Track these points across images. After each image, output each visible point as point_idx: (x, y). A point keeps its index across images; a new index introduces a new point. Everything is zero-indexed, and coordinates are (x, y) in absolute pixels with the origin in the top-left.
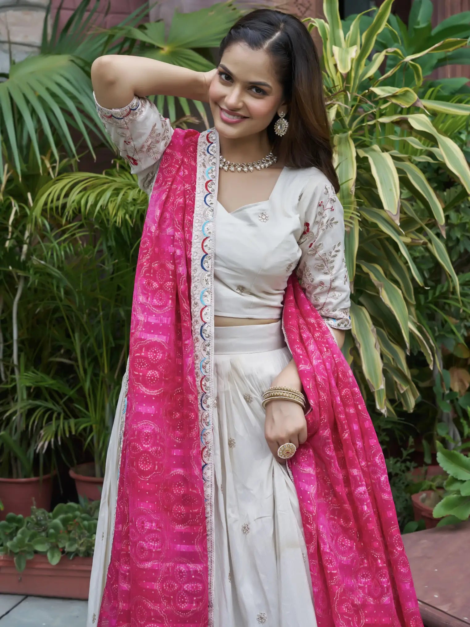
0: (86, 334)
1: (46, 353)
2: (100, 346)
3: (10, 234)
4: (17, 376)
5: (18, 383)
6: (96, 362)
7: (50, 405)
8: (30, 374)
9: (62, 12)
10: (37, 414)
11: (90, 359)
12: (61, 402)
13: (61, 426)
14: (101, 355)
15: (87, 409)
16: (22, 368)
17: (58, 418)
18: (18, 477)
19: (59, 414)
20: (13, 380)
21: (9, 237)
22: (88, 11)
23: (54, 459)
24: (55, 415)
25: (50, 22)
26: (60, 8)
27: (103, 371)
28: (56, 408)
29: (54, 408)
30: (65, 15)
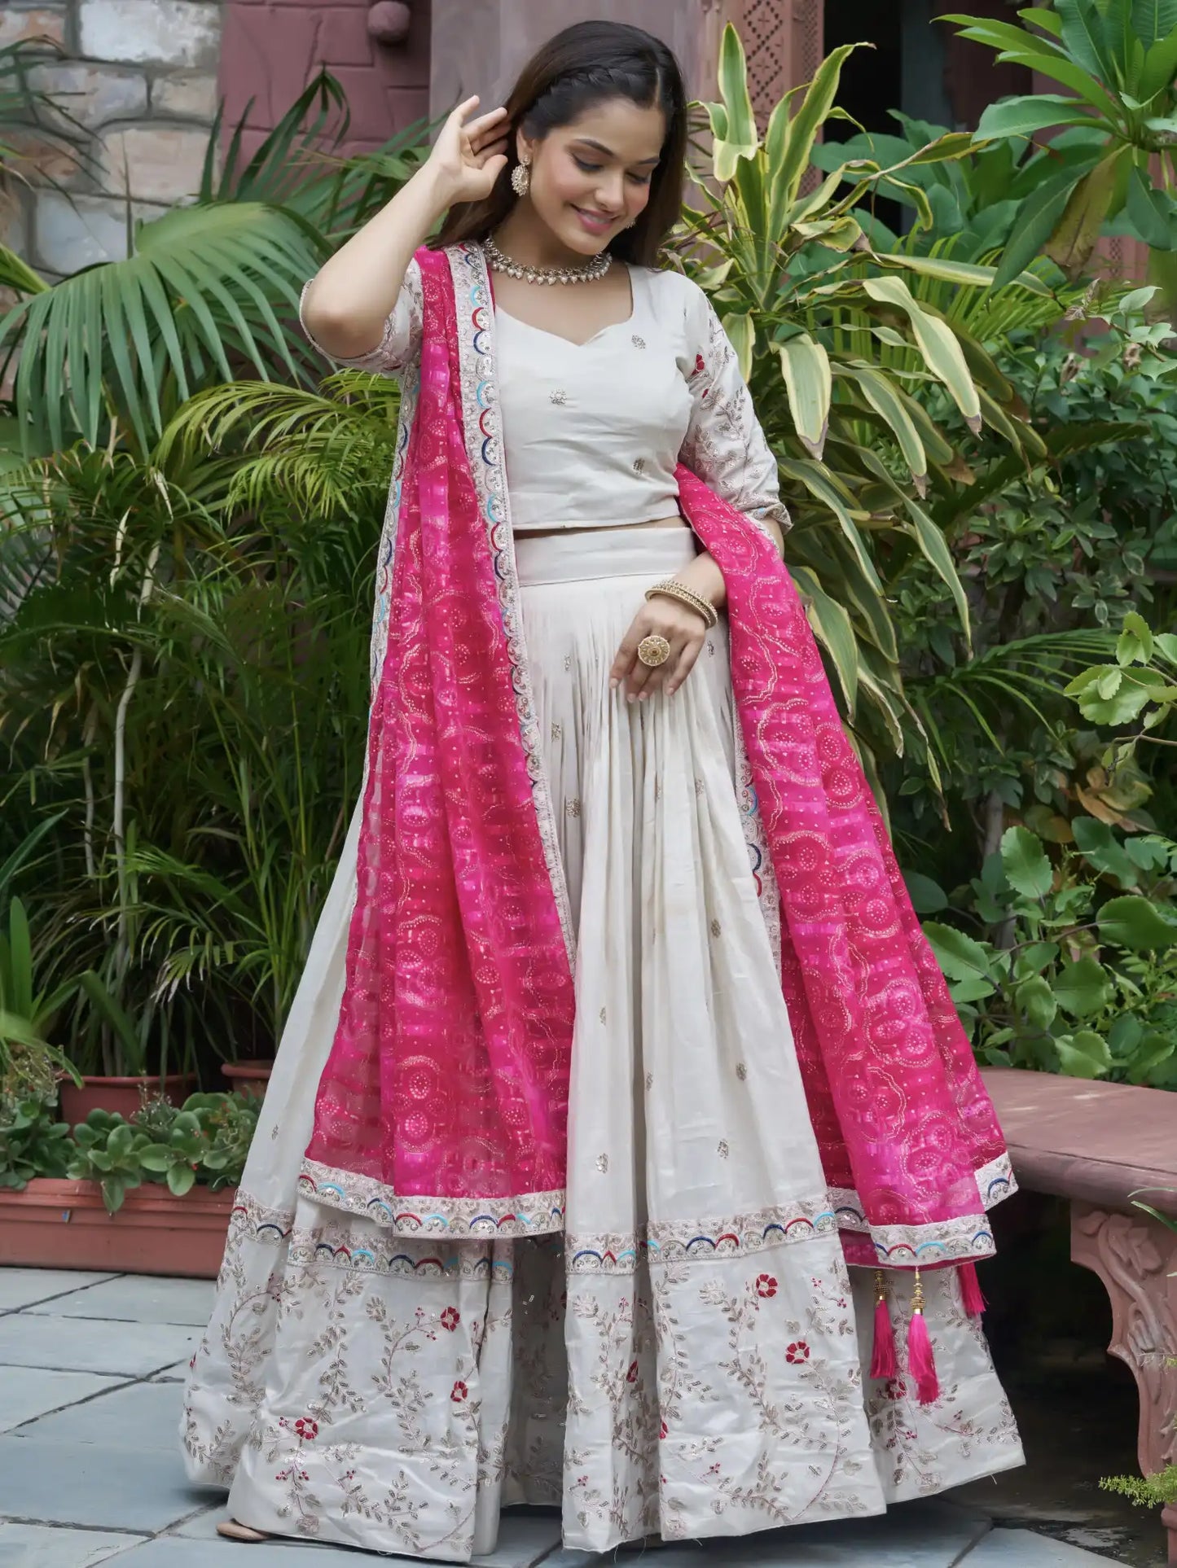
0: (263, 773)
1: (182, 818)
2: (293, 803)
3: (118, 557)
4: (119, 856)
5: (121, 871)
6: (283, 834)
7: (186, 916)
8: (148, 855)
9: (245, 133)
10: (158, 926)
11: (271, 831)
12: (207, 913)
13: (207, 953)
14: (295, 818)
15: (262, 926)
16: (131, 844)
17: (200, 941)
18: (114, 1074)
19: (202, 934)
20: (112, 864)
21: (118, 562)
22: (301, 132)
23: (190, 1045)
24: (193, 933)
25: (219, 156)
26: (241, 126)
27: (298, 851)
28: (197, 923)
29: (194, 922)
30: (252, 142)
